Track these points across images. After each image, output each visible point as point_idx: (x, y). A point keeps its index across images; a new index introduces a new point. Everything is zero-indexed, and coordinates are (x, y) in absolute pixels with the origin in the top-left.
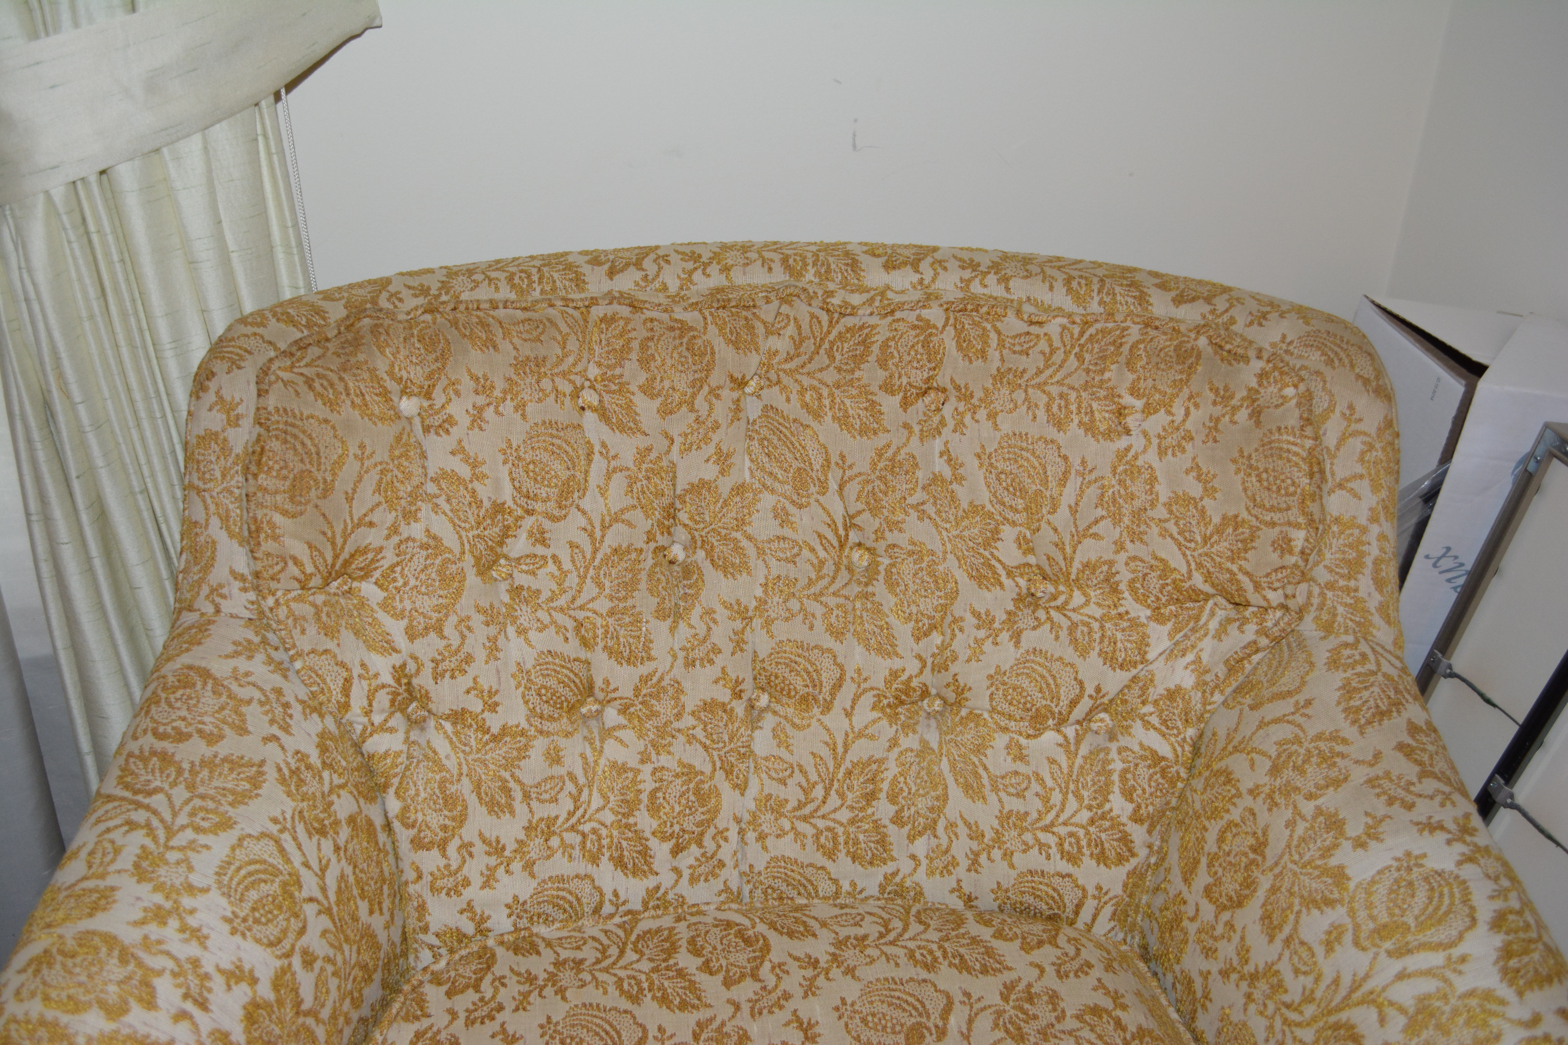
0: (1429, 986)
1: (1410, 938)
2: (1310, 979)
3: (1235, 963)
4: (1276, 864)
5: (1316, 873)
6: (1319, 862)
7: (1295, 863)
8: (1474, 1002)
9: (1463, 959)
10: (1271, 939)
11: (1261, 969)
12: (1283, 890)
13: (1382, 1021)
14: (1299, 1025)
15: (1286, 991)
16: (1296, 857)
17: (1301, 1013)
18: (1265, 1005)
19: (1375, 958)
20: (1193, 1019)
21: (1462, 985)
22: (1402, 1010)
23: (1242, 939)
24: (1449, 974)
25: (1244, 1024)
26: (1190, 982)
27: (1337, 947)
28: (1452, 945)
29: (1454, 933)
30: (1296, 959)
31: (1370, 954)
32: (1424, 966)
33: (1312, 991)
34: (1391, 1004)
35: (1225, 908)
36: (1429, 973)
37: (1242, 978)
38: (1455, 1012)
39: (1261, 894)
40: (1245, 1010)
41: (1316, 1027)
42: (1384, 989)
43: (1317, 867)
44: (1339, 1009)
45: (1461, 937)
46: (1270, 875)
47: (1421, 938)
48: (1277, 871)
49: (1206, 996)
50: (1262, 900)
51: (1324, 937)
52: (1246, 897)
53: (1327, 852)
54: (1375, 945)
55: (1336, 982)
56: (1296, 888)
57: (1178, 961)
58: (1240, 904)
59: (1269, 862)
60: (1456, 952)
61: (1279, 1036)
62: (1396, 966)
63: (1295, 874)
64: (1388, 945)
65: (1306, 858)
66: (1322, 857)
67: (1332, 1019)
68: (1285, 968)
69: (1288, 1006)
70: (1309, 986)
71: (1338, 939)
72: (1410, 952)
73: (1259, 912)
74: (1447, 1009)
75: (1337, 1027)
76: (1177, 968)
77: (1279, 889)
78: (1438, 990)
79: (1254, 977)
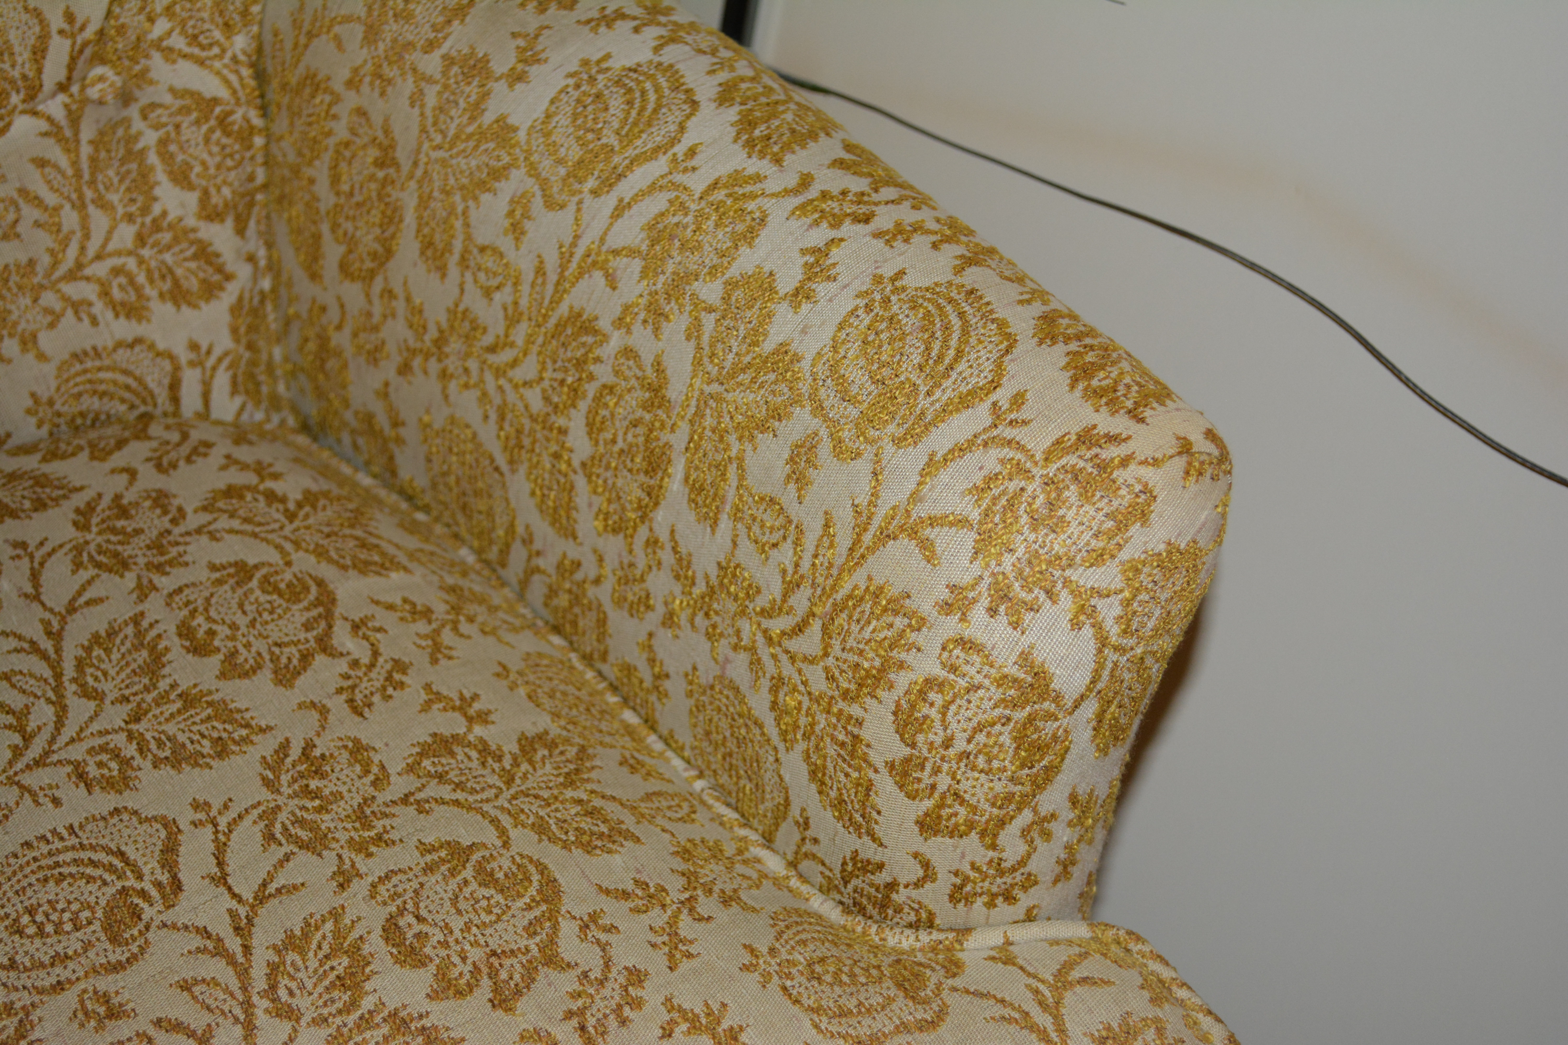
0: (656, 204)
1: (616, 159)
2: (508, 289)
3: (412, 343)
4: (416, 164)
5: (472, 144)
6: (470, 129)
7: (439, 147)
8: (720, 195)
9: (692, 152)
10: (442, 271)
11: (445, 325)
12: (436, 194)
13: (612, 282)
14: (515, 363)
15: (485, 330)
16: (438, 139)
17: (512, 345)
18: (466, 371)
19: (579, 210)
20: (394, 473)
21: (697, 183)
22: (632, 252)
23: (408, 299)
24: (678, 178)
25: (453, 420)
26: (369, 418)
27: (528, 225)
28: (674, 141)
29: (673, 128)
30: (482, 276)
31: (572, 207)
32: (644, 184)
33: (516, 303)
34: (616, 253)
35: (372, 273)
36: (652, 188)
37: (427, 356)
38: (701, 216)
39: (410, 218)
40: (446, 397)
41: (535, 349)
42: (602, 240)
43: (470, 137)
44: (555, 302)
45: (682, 128)
46: (413, 184)
47: (630, 152)
48: (419, 173)
49: (396, 424)
50: (414, 227)
51: (507, 223)
52: (393, 237)
53: (476, 109)
54: (573, 193)
55: (540, 271)
56: (452, 181)
57: (346, 403)
58: (389, 253)
59: (406, 166)
60: (680, 149)
61: (498, 401)
62: (610, 201)
63: (444, 162)
64: (591, 183)
65: (452, 132)
66: (472, 119)
67: (553, 321)
68: (474, 300)
69: (494, 349)
70: (509, 300)
71: (526, 216)
72: (620, 177)
73: (416, 246)
74: (690, 219)
75: (561, 326)
76: (348, 416)
77: (430, 197)
78: (671, 202)
79: (440, 342)
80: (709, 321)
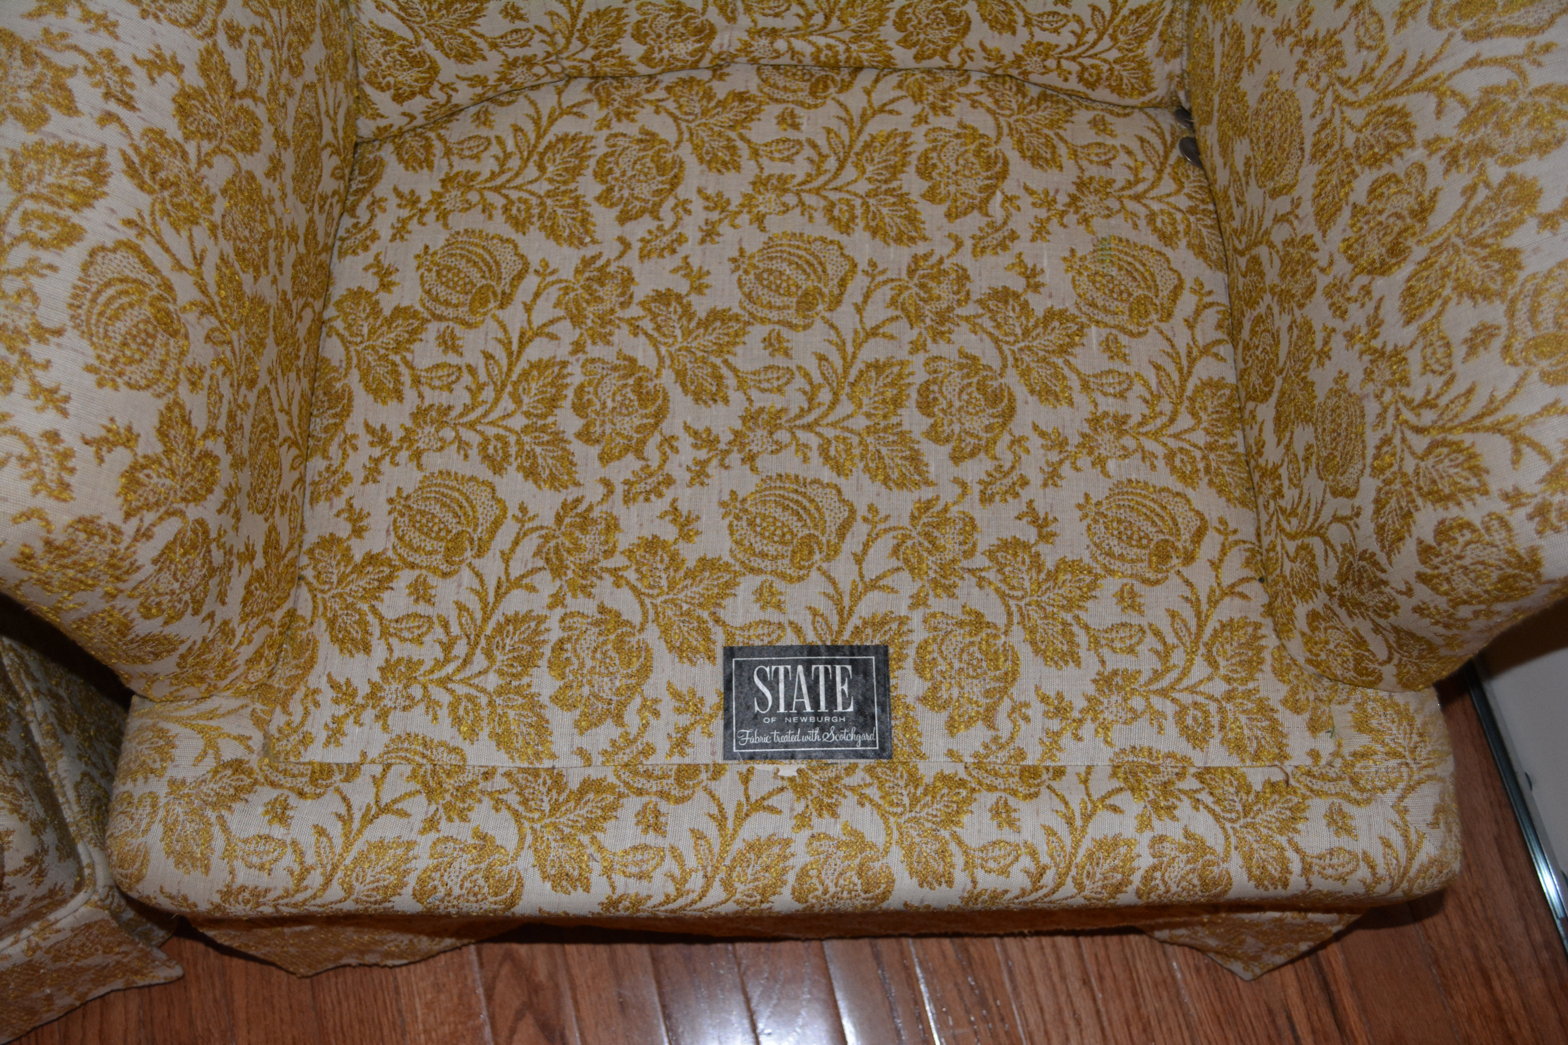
0: (1499, 76)
1: (1493, 18)
2: (1374, 55)
3: (1294, 24)
8: (1544, 100)
9: (1547, 48)
11: (1320, 36)
13: (1439, 113)
14: (1351, 104)
15: (1344, 65)
17: (1356, 92)
18: (1318, 77)
19: (1448, 40)
21: (1537, 78)
22: (1464, 102)
24: (1526, 65)
25: (1292, 95)
26: (1240, 36)
27: (1410, 22)
28: (1540, 30)
29: (1546, 16)
30: (1362, 31)
31: (1444, 34)
32: (1501, 54)
33: (1373, 70)
34: (1454, 94)
36: (1503, 62)
37: (1298, 42)
38: (1521, 110)
40: (1296, 78)
41: (1368, 109)
42: (1450, 76)
44: (1397, 93)
45: (1551, 22)
47: (1506, 20)
49: (1255, 56)
51: (1398, 9)
54: (1452, 24)
55: (1400, 62)
57: (1231, 11)
60: (1541, 39)
61: (1327, 115)
62: (1470, 50)
64: (1467, 25)
67: (1387, 103)
68: (1348, 38)
69: (1343, 82)
70: (1371, 64)
71: (1413, 13)
72: (1489, 35)
74: (1514, 105)
75: (1390, 112)
78: (1509, 82)
79: (1312, 44)
80: (1482, 193)
